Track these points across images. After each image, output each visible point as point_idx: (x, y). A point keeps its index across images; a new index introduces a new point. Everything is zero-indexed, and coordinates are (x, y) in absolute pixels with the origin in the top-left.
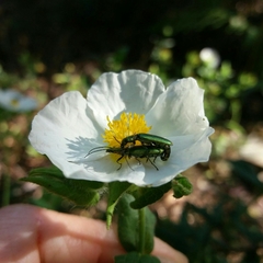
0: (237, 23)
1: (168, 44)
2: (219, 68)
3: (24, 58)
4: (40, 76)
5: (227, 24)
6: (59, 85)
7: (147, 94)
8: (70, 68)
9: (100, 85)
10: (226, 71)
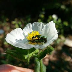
0: (63, 7)
1: (44, 13)
2: (57, 20)
3: (3, 17)
4: (7, 22)
5: (60, 7)
6: (13, 24)
7: (40, 28)
8: (16, 20)
9: (27, 27)
10: (60, 21)
